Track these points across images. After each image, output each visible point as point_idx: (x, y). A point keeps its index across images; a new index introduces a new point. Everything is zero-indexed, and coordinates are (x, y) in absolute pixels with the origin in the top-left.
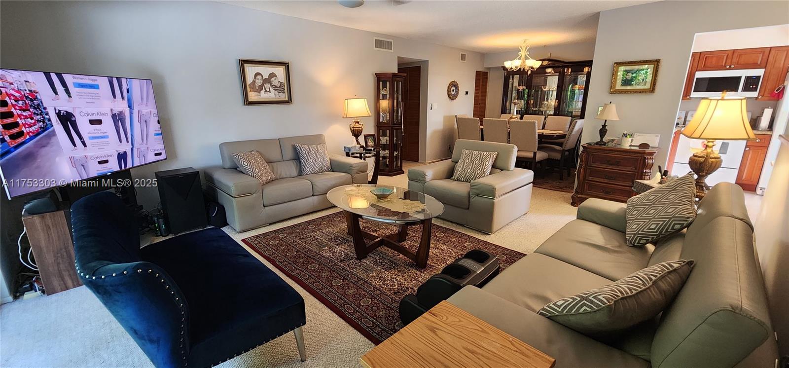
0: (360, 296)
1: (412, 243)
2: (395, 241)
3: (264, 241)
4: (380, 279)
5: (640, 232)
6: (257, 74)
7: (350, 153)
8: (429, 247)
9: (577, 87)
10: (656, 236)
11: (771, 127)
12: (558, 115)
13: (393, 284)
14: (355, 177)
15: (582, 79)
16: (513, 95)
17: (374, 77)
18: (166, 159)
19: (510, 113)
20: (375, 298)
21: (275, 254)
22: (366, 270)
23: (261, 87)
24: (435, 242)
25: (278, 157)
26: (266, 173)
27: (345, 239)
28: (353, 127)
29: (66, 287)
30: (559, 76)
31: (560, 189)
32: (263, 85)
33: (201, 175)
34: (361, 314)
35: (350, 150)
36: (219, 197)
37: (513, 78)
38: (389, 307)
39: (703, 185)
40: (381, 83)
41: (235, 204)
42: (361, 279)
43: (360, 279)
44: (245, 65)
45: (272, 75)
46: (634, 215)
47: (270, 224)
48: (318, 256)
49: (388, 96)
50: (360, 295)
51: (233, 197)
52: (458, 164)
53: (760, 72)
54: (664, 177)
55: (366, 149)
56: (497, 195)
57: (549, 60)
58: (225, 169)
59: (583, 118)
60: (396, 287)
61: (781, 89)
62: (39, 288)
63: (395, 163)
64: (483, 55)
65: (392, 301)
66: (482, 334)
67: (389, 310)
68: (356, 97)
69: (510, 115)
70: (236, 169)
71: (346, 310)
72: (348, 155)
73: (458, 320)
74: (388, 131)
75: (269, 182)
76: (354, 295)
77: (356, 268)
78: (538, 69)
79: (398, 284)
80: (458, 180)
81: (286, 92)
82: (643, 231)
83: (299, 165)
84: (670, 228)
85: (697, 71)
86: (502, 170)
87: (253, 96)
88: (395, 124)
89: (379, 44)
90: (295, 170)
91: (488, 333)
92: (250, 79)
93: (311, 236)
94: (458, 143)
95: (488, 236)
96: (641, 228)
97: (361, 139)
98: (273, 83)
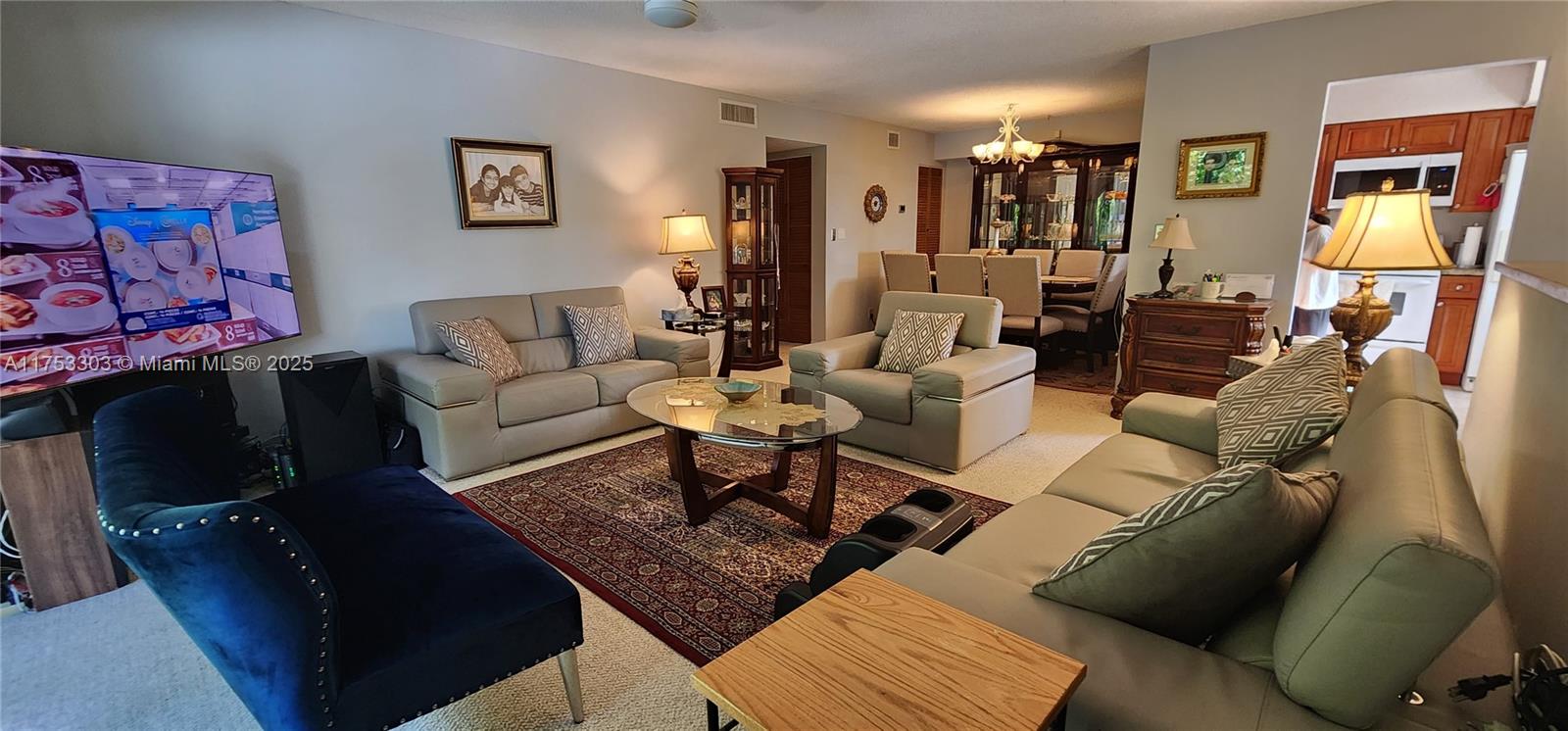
0: (695, 594)
1: (800, 490)
2: (766, 489)
3: (499, 496)
4: (735, 561)
5: (1244, 450)
6: (488, 168)
7: (675, 323)
8: (832, 500)
9: (1113, 194)
10: (1274, 456)
11: (1481, 261)
12: (1080, 248)
13: (763, 571)
14: (685, 366)
15: (1122, 179)
16: (993, 214)
17: (721, 176)
18: (300, 334)
19: (987, 247)
20: (726, 597)
21: (522, 518)
22: (708, 545)
23: (495, 195)
24: (846, 490)
25: (530, 331)
26: (505, 361)
27: (664, 488)
28: (680, 273)
29: (80, 593)
30: (1078, 174)
31: (1089, 388)
32: (499, 189)
33: (372, 368)
34: (697, 628)
35: (673, 317)
36: (407, 409)
37: (991, 179)
38: (753, 614)
39: (1360, 360)
40: (734, 188)
41: (440, 421)
42: (697, 562)
43: (695, 562)
44: (464, 150)
45: (517, 170)
46: (1232, 418)
47: (513, 463)
48: (610, 522)
49: (748, 213)
50: (695, 592)
51: (435, 407)
52: (888, 338)
53: (1454, 159)
54: (1285, 347)
55: (706, 315)
56: (965, 394)
57: (1059, 144)
58: (419, 354)
59: (1127, 252)
60: (769, 575)
61: (1495, 189)
62: (20, 596)
63: (764, 345)
64: (935, 134)
65: (760, 602)
66: (939, 625)
67: (754, 619)
68: (684, 213)
69: (988, 250)
70: (443, 354)
71: (667, 622)
72: (669, 326)
73: (891, 602)
74: (749, 281)
75: (511, 379)
76: (684, 592)
77: (687, 541)
78: (1037, 159)
79: (773, 569)
80: (889, 370)
81: (546, 204)
82: (1249, 447)
83: (571, 345)
84: (1301, 438)
85: (1337, 159)
86: (974, 348)
87: (478, 211)
88: (762, 267)
89: (729, 112)
90: (562, 353)
91: (949, 623)
92: (472, 177)
93: (596, 484)
94: (887, 297)
95: (952, 476)
96: (1247, 442)
97: (696, 296)
98: (520, 186)
